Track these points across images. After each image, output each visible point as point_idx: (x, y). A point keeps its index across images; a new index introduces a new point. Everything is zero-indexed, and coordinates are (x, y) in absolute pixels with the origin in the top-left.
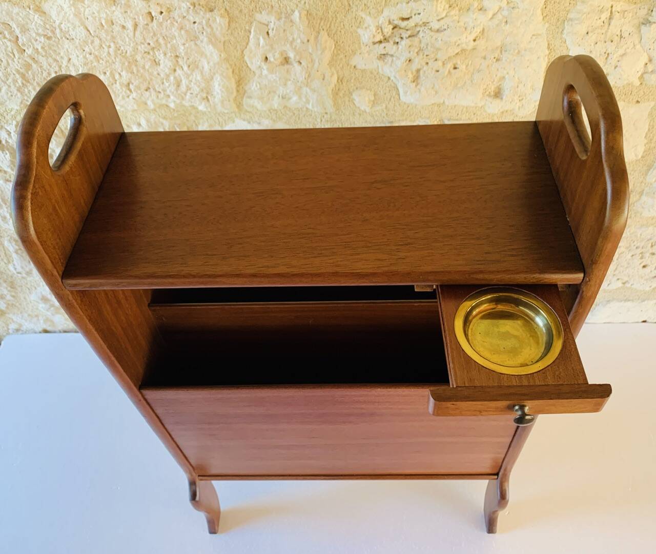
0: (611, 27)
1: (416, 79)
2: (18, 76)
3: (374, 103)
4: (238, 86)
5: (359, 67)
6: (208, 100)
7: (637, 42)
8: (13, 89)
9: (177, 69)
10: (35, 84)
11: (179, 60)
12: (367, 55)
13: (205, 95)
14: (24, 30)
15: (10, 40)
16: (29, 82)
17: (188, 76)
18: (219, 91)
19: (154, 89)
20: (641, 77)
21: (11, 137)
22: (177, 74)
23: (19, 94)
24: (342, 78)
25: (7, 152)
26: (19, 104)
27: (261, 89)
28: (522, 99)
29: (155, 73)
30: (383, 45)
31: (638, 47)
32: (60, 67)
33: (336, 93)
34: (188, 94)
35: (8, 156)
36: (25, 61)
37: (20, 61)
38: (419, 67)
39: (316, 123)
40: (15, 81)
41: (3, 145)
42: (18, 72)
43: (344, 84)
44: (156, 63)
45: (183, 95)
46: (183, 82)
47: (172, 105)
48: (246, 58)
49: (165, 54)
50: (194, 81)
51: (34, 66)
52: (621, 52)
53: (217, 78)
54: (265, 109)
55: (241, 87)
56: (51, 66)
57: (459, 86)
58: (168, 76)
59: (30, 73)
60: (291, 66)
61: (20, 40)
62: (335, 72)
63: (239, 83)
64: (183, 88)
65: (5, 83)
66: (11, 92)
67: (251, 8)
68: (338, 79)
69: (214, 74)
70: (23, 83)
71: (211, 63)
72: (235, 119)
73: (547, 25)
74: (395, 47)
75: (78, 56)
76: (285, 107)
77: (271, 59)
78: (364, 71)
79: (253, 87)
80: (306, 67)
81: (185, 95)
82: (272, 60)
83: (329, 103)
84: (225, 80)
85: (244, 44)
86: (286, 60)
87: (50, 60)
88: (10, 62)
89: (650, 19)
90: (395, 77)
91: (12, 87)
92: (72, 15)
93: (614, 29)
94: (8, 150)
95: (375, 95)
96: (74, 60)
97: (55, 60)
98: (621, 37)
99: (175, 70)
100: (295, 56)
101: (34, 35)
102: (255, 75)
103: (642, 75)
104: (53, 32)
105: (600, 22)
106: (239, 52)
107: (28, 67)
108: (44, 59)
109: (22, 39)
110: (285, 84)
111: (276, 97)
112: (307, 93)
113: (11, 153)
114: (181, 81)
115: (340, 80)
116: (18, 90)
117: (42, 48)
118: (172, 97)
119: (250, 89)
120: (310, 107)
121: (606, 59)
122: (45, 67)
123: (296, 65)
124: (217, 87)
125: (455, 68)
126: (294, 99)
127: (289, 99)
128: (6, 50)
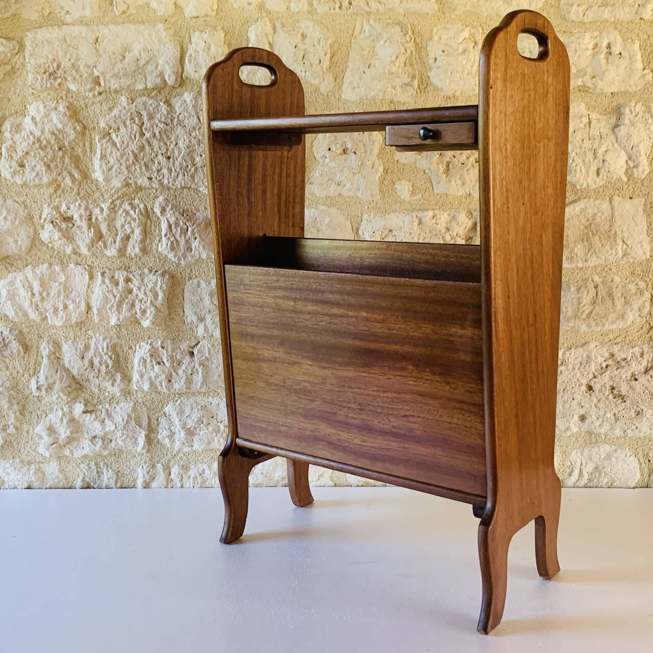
0: (591, 129)
1: (446, 172)
2: (131, 155)
3: (413, 193)
5: (401, 161)
7: (614, 141)
8: (123, 168)
10: (143, 163)
14: (151, 117)
15: (137, 125)
16: (138, 161)
20: (626, 173)
21: (102, 214)
23: (126, 172)
24: (387, 169)
25: (92, 230)
26: (122, 181)
27: (322, 175)
31: (616, 145)
32: (167, 150)
33: (382, 181)
35: (91, 235)
36: (143, 144)
37: (138, 143)
38: (448, 160)
39: (363, 209)
40: (127, 160)
41: (92, 222)
42: (133, 152)
43: (389, 174)
48: (314, 148)
51: (147, 148)
52: (603, 148)
54: (322, 196)
56: (160, 149)
59: (142, 154)
60: (348, 156)
61: (145, 125)
62: (382, 163)
65: (119, 161)
66: (120, 170)
67: (323, 107)
68: (384, 169)
70: (133, 162)
75: (184, 140)
76: (340, 195)
77: (333, 149)
78: (404, 165)
79: (316, 174)
80: (360, 157)
83: (376, 190)
86: (345, 151)
87: (162, 144)
88: (130, 143)
89: (619, 123)
90: (430, 169)
91: (124, 164)
92: (191, 106)
93: (594, 132)
94: (94, 228)
95: (413, 186)
96: (181, 144)
97: (165, 144)
98: (601, 138)
100: (352, 147)
101: (157, 122)
102: (319, 163)
103: (626, 170)
104: (172, 121)
105: (582, 125)
106: (310, 141)
107: (142, 148)
108: (157, 142)
109: (147, 124)
110: (342, 171)
111: (334, 184)
112: (358, 179)
113: (95, 231)
115: (386, 171)
116: (127, 168)
117: (160, 132)
119: (313, 176)
120: (360, 195)
122: (155, 149)
123: (353, 154)
126: (348, 185)
127: (344, 186)
128: (131, 133)
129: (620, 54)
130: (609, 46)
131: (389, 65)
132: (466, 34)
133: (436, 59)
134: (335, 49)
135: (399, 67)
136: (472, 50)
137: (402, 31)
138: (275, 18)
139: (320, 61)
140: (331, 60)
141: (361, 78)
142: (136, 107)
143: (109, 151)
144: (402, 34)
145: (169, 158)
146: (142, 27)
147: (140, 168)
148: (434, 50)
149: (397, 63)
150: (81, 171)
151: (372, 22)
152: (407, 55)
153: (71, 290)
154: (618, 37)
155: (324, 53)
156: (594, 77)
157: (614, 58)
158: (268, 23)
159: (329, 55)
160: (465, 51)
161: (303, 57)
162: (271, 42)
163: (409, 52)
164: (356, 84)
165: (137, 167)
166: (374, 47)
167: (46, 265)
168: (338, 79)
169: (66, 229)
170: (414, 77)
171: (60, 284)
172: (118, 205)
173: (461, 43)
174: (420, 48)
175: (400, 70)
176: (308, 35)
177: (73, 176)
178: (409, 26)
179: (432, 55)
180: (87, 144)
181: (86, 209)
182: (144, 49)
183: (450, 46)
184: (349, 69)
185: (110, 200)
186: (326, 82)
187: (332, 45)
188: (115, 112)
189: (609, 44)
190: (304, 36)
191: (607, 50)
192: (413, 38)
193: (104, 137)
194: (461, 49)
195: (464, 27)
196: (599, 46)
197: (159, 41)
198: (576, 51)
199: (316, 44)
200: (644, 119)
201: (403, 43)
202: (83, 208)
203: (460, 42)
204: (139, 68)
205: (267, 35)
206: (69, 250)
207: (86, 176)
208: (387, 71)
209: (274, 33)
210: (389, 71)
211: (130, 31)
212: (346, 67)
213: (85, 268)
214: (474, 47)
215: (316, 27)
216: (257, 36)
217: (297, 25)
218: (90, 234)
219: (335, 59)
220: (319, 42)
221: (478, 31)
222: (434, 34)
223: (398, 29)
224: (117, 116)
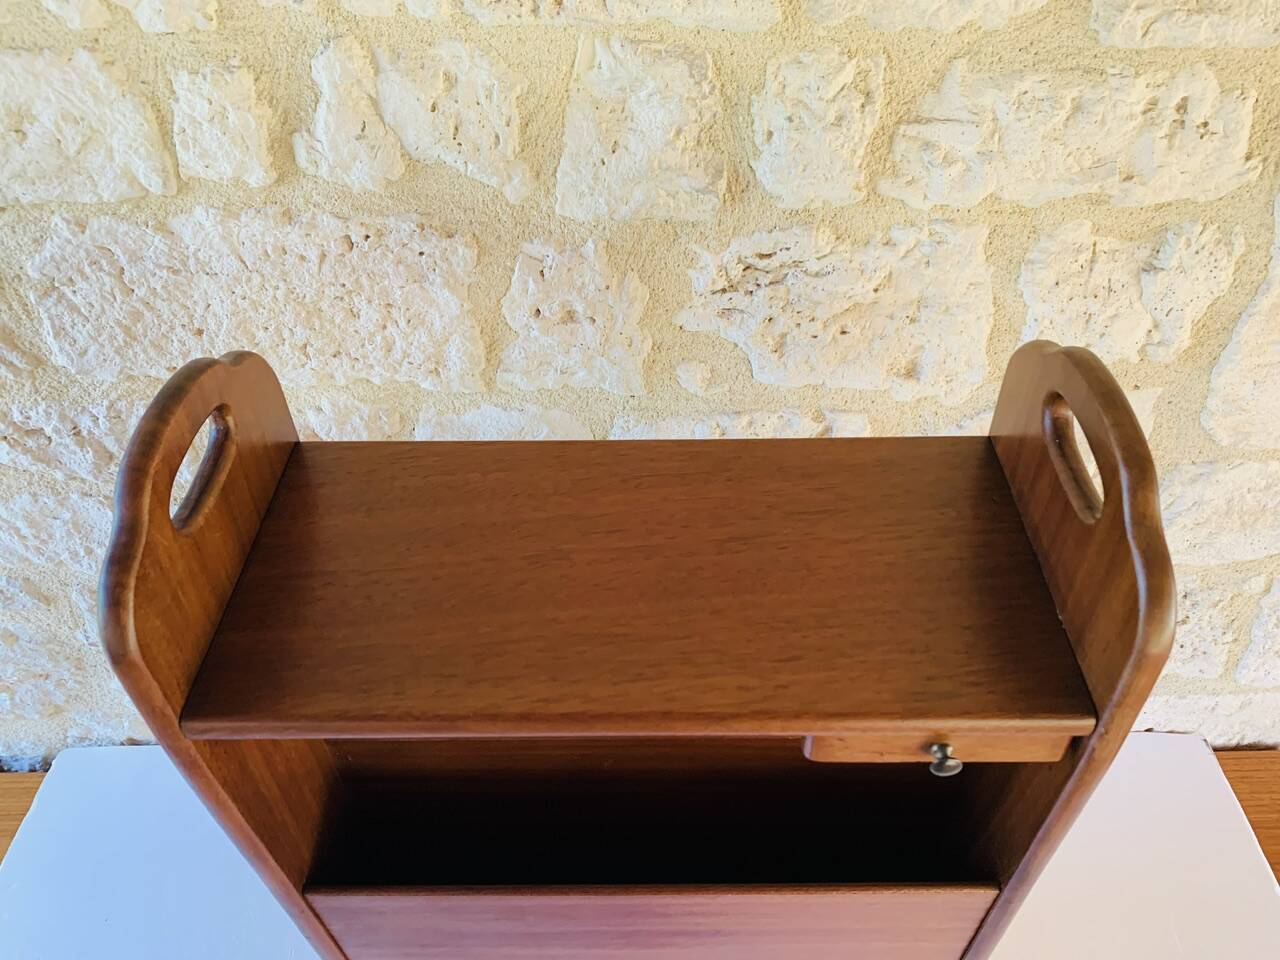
0: (1093, 274)
1: (780, 348)
2: (118, 330)
3: (710, 383)
4: (489, 353)
5: (687, 328)
6: (438, 374)
7: (1135, 298)
8: (109, 350)
9: (389, 325)
10: (146, 342)
11: (393, 311)
12: (701, 310)
13: (432, 367)
14: (135, 258)
15: (109, 274)
16: (135, 339)
17: (406, 336)
18: (458, 362)
19: (348, 355)
20: (1142, 351)
21: (98, 426)
22: (387, 332)
23: (118, 359)
24: (660, 345)
25: (89, 449)
26: (116, 374)
27: (526, 358)
28: (951, 380)
29: (352, 330)
30: (728, 295)
31: (1137, 305)
32: (191, 317)
33: (650, 365)
34: (405, 363)
35: (90, 456)
36: (133, 307)
37: (124, 307)
38: (785, 331)
39: (614, 411)
40: (112, 338)
41: (83, 437)
42: (119, 323)
43: (663, 354)
44: (354, 315)
45: (396, 365)
46: (398, 344)
47: (376, 381)
48: (504, 310)
49: (370, 302)
50: (415, 343)
51: (148, 314)
52: (1110, 312)
53: (456, 339)
54: (531, 389)
55: (493, 354)
56: (175, 316)
57: (849, 358)
58: (373, 335)
59: (139, 325)
60: (578, 325)
61: (127, 273)
62: (649, 335)
63: (491, 348)
64: (397, 354)
65: (95, 340)
66: (104, 355)
67: (516, 233)
68: (654, 344)
69: (451, 334)
70: (125, 342)
71: (446, 319)
72: (482, 404)
73: (993, 269)
74: (747, 299)
75: (223, 302)
76: (566, 386)
77: (545, 312)
78: (696, 334)
79: (514, 354)
80: (602, 326)
81: (400, 365)
82: (547, 314)
83: (638, 383)
84: (468, 344)
85: (503, 289)
86: (570, 316)
87: (176, 306)
88: (106, 307)
89: (1155, 262)
90: (746, 344)
91: (108, 346)
92: (217, 239)
93: (1099, 279)
95: (712, 371)
96: (216, 307)
97: (184, 306)
98: (1110, 290)
99: (385, 327)
100: (585, 311)
101: (151, 267)
102: (518, 336)
103: (1144, 346)
104: (185, 264)
105: (1076, 267)
106: (494, 300)
107: (137, 316)
108: (165, 304)
109: (131, 273)
110: (568, 352)
111: (552, 371)
112: (602, 366)
113: (95, 451)
114: (394, 343)
115: (657, 347)
116: (117, 352)
117: (164, 287)
118: (377, 368)
119: (509, 357)
120: (606, 387)
121: (1087, 321)
122: (165, 317)
123: (586, 324)
124: (454, 353)
125: (844, 333)
126: (581, 374)
127: (573, 374)
128: (101, 290)
129: (1205, 124)
130: (1182, 107)
131: (662, 150)
132: (848, 75)
133: (770, 134)
134: (531, 107)
135: (683, 151)
136: (858, 115)
137: (692, 76)
138: (372, 35)
139: (497, 137)
140: (523, 131)
141: (596, 178)
142: (93, 239)
143: (67, 319)
144: (692, 81)
145: (200, 332)
146: (40, 64)
147: (145, 351)
148: (768, 113)
149: (680, 144)
150: (24, 353)
151: (616, 47)
152: (704, 121)
153: (89, 528)
154: (1214, 83)
155: (504, 119)
156: (1129, 178)
157: (1189, 135)
158: (356, 45)
159: (516, 122)
160: (840, 119)
161: (456, 129)
162: (374, 96)
163: (708, 116)
164: (584, 188)
165: (138, 349)
166: (625, 101)
167: (26, 497)
168: (543, 174)
169: (39, 448)
170: (719, 173)
171: (65, 523)
172: (124, 410)
173: (834, 100)
174: (735, 105)
175: (687, 159)
176: (462, 78)
177: (11, 363)
178: (709, 56)
179: (760, 127)
180: (15, 304)
181: (63, 417)
182: (63, 118)
183: (806, 105)
184: (566, 151)
185: (106, 403)
186: (516, 181)
187: (521, 100)
188: (49, 248)
189: (1185, 99)
190: (451, 81)
191: (1177, 117)
192: (719, 86)
193: (46, 294)
194: (831, 117)
195: (846, 57)
196: (1160, 106)
197: (94, 96)
198: (1103, 122)
199: (483, 101)
200: (1213, 258)
201: (694, 100)
202: (55, 416)
203: (831, 95)
204: (67, 158)
205: (359, 82)
206: (59, 475)
207: (38, 361)
208: (656, 164)
209: (377, 73)
210: (660, 162)
211: (12, 73)
212: (561, 148)
213: (101, 502)
214: (863, 106)
215: (477, 60)
216: (335, 86)
217: (431, 51)
218: (87, 456)
219: (533, 129)
220: (489, 97)
221: (877, 65)
222: (770, 77)
223: (682, 67)
224: (58, 257)
